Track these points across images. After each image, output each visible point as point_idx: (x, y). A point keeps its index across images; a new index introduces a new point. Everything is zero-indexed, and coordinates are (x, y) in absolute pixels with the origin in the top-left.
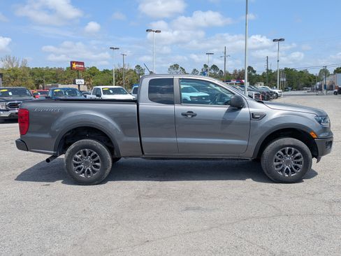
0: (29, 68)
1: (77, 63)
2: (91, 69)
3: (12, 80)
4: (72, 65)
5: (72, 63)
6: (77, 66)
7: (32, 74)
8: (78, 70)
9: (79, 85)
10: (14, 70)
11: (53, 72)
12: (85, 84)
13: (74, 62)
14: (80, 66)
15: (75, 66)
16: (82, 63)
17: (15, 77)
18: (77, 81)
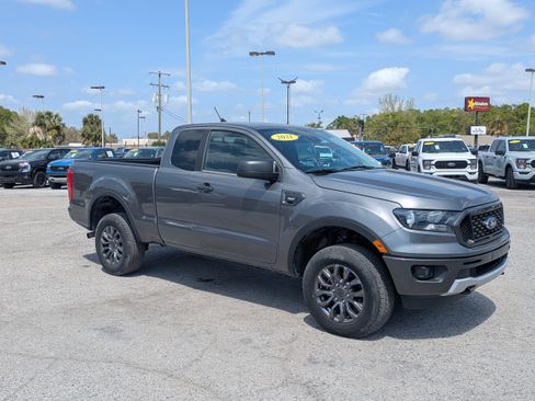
0: (418, 111)
1: (476, 99)
2: (519, 107)
3: (390, 129)
4: (466, 104)
5: (467, 100)
6: (477, 104)
7: (421, 119)
8: (477, 110)
9: (476, 136)
10: (394, 115)
11: (454, 116)
12: (488, 134)
13: (470, 99)
14: (482, 104)
15: (472, 104)
16: (486, 100)
17: (394, 125)
18: (473, 128)
